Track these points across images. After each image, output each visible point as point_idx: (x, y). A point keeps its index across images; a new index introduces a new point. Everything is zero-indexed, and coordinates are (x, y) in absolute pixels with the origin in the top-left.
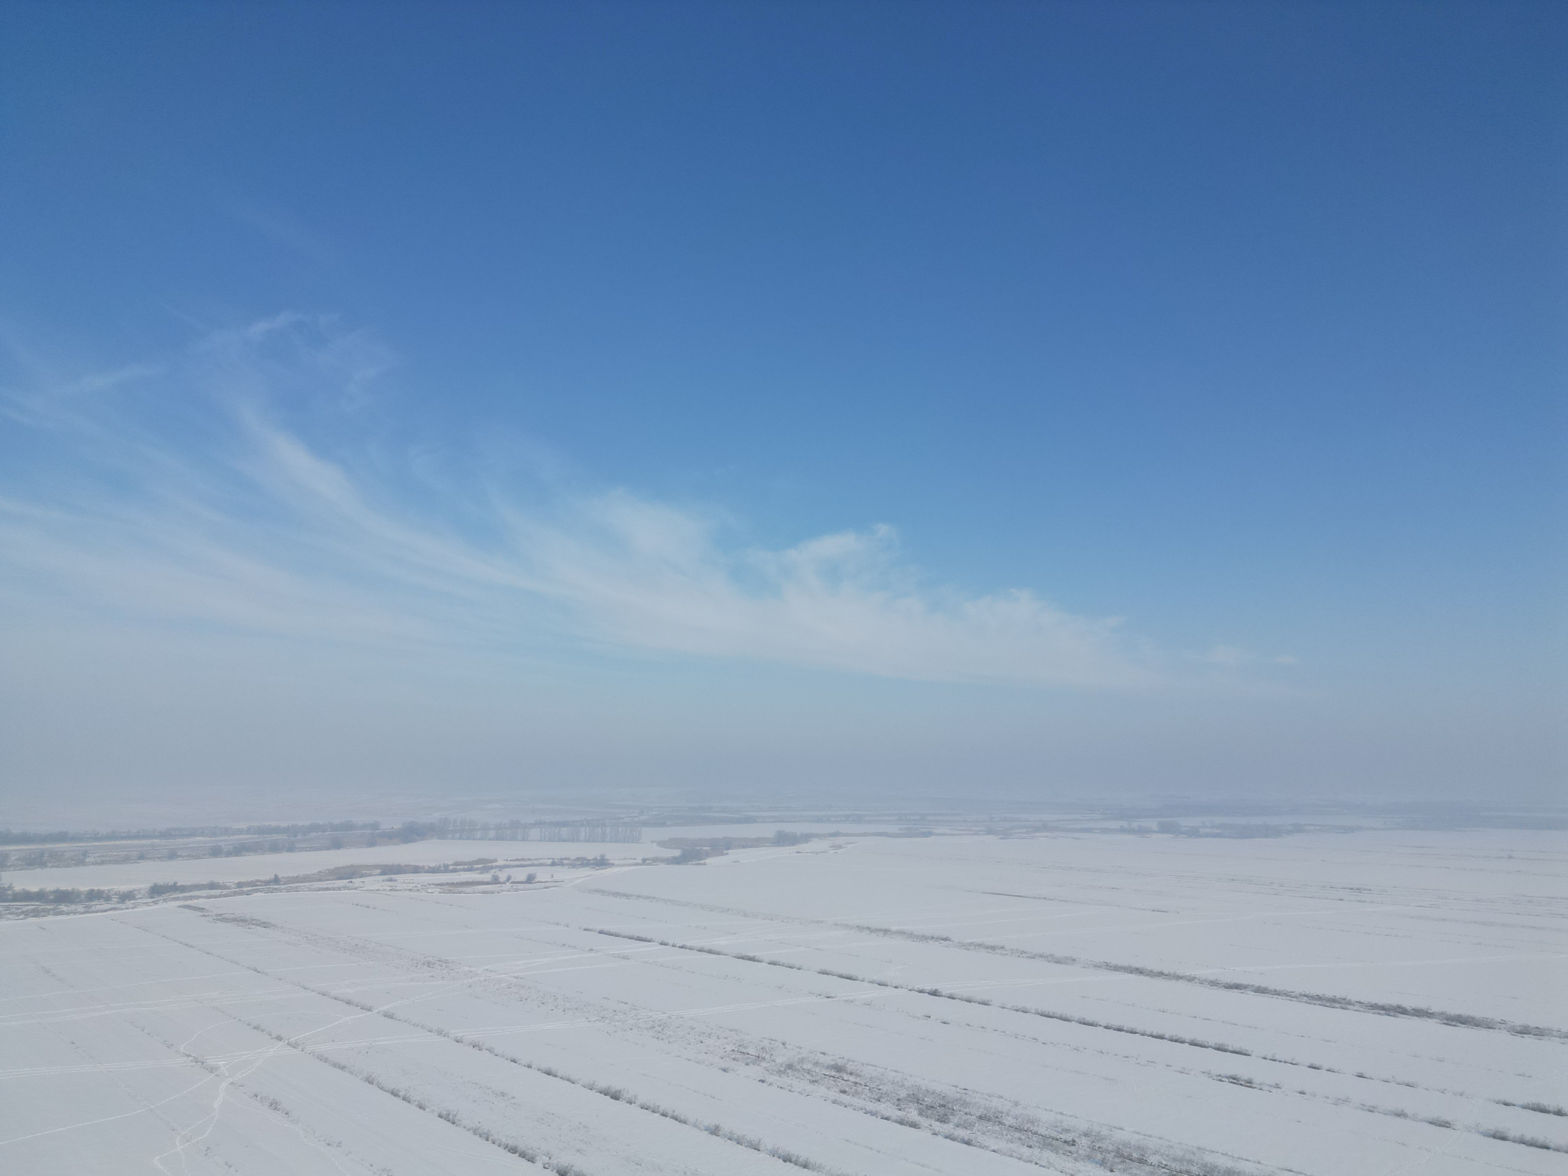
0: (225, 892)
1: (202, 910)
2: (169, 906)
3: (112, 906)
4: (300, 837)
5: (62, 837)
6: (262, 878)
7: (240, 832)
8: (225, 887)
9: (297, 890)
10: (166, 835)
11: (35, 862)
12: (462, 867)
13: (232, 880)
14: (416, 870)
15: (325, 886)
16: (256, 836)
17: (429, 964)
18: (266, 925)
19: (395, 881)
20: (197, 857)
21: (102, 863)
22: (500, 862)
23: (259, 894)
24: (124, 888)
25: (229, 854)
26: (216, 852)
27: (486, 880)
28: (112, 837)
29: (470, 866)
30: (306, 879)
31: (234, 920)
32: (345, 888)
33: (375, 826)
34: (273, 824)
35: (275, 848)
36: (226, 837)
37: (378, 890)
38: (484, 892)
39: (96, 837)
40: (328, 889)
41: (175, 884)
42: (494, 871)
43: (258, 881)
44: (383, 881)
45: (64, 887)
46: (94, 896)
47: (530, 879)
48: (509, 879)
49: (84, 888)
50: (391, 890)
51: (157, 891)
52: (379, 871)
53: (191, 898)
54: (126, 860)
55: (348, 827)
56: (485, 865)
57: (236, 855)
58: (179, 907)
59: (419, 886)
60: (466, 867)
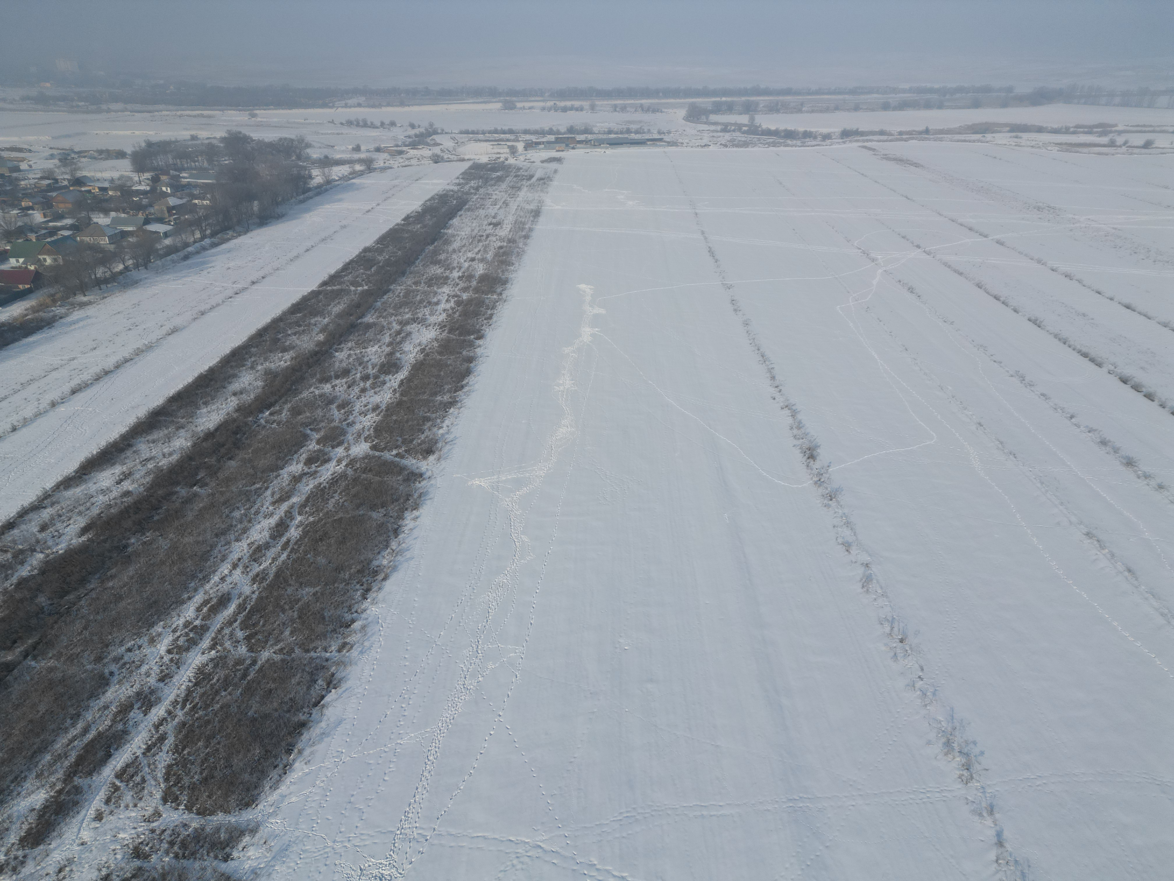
0: (890, 138)
1: (874, 150)
2: (852, 146)
3: (818, 143)
4: (947, 97)
5: (788, 92)
6: (917, 129)
7: (904, 91)
8: (890, 134)
9: (941, 140)
10: (853, 92)
11: (773, 109)
12: (1082, 130)
13: (895, 129)
14: (1040, 130)
15: (963, 138)
16: (915, 95)
17: (1039, 209)
18: (916, 165)
19: (1020, 138)
20: (873, 110)
21: (812, 111)
22: (1120, 128)
23: (914, 141)
24: (825, 131)
25: (895, 109)
26: (886, 107)
27: (1102, 143)
28: (818, 92)
29: (1089, 130)
30: (949, 132)
31: (895, 159)
32: (978, 141)
33: (1010, 90)
34: (929, 85)
35: (928, 106)
36: (894, 95)
37: (1005, 145)
38: (1099, 154)
39: (809, 93)
40: (965, 141)
41: (857, 129)
42: (1113, 134)
43: (914, 131)
44: (1011, 137)
45: (790, 127)
46: (807, 135)
47: (1147, 145)
48: (1126, 143)
49: (801, 129)
50: (1016, 145)
51: (846, 134)
52: (1008, 129)
53: (868, 141)
54: (827, 110)
55: (987, 90)
56: (1104, 129)
57: (900, 110)
58: (859, 147)
59: (1041, 144)
60: (1086, 130)
